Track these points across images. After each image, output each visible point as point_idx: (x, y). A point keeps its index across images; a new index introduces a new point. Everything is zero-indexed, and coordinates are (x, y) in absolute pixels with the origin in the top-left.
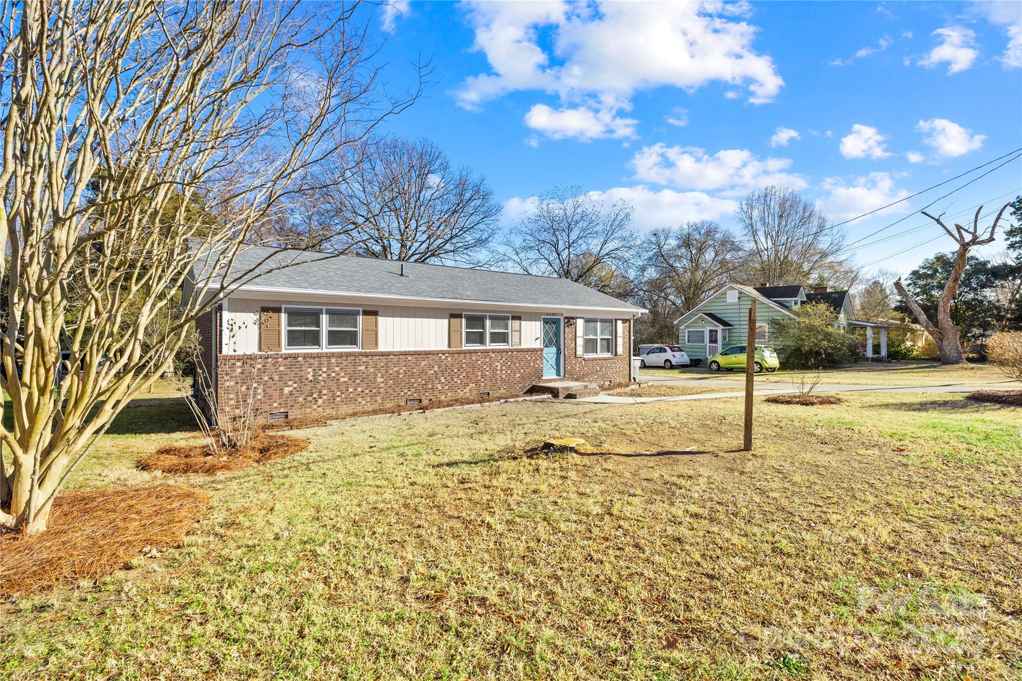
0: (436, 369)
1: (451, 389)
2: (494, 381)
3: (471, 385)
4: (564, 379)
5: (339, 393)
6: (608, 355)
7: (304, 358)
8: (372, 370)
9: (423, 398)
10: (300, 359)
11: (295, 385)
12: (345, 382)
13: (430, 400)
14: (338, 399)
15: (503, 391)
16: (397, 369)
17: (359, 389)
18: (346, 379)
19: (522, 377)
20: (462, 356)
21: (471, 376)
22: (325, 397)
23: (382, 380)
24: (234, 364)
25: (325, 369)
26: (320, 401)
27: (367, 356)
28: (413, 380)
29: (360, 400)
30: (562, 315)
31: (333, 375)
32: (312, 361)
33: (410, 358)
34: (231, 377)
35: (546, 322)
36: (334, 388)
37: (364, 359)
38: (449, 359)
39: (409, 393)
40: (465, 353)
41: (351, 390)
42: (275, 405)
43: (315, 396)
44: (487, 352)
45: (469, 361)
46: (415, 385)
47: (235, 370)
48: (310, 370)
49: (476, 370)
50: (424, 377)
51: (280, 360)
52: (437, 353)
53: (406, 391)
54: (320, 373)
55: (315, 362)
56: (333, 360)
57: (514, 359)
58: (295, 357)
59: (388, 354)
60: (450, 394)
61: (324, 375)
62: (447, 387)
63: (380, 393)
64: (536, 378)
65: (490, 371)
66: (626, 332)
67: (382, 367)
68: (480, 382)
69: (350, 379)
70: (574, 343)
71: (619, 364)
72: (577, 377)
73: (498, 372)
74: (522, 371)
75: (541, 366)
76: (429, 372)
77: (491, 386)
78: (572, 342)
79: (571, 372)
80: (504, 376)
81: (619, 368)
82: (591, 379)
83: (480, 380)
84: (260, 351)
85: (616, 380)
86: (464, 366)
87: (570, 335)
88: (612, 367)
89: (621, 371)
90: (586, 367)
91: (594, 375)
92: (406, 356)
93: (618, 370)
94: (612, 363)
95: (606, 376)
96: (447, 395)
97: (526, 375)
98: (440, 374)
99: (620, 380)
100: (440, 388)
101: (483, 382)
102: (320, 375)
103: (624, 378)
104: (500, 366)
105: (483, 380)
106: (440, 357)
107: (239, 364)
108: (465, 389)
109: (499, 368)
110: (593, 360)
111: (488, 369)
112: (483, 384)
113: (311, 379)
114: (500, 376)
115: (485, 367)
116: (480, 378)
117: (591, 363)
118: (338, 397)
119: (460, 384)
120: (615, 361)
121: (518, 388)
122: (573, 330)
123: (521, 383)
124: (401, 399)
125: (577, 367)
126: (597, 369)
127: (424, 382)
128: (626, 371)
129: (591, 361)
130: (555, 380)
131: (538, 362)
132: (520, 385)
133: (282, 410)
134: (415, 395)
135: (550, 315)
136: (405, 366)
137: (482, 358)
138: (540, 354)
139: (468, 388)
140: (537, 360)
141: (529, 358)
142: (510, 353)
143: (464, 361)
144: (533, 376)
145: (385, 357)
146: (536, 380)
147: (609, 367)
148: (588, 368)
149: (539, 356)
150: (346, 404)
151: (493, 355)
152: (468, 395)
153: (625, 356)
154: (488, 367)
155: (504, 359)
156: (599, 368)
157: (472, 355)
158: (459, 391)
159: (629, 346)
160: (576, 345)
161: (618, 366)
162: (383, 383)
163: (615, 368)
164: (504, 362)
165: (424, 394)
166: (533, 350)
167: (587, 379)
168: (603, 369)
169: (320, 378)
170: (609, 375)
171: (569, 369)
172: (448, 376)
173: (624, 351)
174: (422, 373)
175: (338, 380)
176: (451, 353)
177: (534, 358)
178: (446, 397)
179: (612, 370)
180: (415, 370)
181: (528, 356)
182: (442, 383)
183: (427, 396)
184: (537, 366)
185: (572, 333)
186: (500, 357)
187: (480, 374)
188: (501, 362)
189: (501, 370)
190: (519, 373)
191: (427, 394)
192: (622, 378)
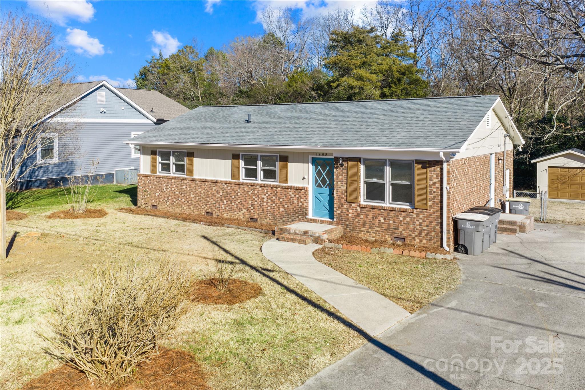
0: (221, 194)
1: (230, 210)
2: (261, 210)
3: (244, 210)
4: (333, 223)
5: (175, 200)
6: (406, 206)
7: (163, 178)
8: (189, 189)
9: (214, 213)
10: (161, 178)
11: (160, 192)
12: (177, 194)
13: (218, 215)
16: (200, 190)
17: (183, 200)
19: (285, 211)
20: (238, 187)
21: (244, 203)
22: (170, 201)
23: (193, 196)
25: (170, 185)
26: (168, 203)
27: (186, 180)
28: (208, 199)
29: (183, 206)
30: (332, 154)
31: (173, 189)
32: (165, 180)
33: (207, 184)
34: (141, 184)
35: (315, 162)
36: (173, 196)
37: (185, 182)
38: (229, 188)
39: (206, 208)
40: (240, 184)
41: (180, 199)
42: (153, 201)
43: (166, 199)
44: (256, 185)
45: (243, 191)
46: (210, 203)
47: (142, 181)
48: (164, 185)
49: (247, 199)
50: (215, 198)
51: (155, 178)
52: (221, 182)
53: (205, 206)
54: (168, 187)
55: (167, 181)
56: (173, 181)
57: (279, 195)
58: (159, 177)
59: (196, 180)
60: (230, 214)
61: (170, 189)
62: (227, 208)
63: (192, 204)
64: (300, 215)
65: (258, 201)
66: (434, 178)
67: (193, 188)
68: (250, 209)
69: (179, 193)
70: (346, 185)
71: (421, 221)
72: (349, 223)
73: (265, 204)
74: (286, 206)
75: (305, 204)
76: (217, 195)
77: (258, 214)
78: (344, 184)
79: (341, 216)
80: (269, 208)
81: (420, 225)
82: (370, 230)
83: (250, 208)
84: (151, 173)
85: (415, 240)
86: (239, 194)
87: (340, 177)
88: (407, 221)
89: (425, 230)
90: (362, 215)
91: (376, 227)
92: (205, 183)
93: (418, 227)
94: (407, 217)
95: (396, 231)
96: (228, 214)
97: (289, 210)
98: (223, 198)
99: (421, 241)
100: (224, 208)
101: (252, 210)
102: (168, 189)
103: (431, 240)
104: (266, 199)
105: (252, 208)
106: (224, 186)
107: (143, 178)
108: (239, 212)
109: (265, 200)
110: (373, 208)
111: (256, 199)
112: (252, 211)
113: (165, 190)
114: (266, 208)
115: (254, 197)
116: (250, 206)
117: (370, 211)
118: (175, 202)
119: (237, 208)
120: (412, 215)
121: (282, 221)
122: (345, 171)
123: (285, 217)
124: (202, 211)
125: (350, 213)
126: (380, 221)
127: (214, 202)
128: (435, 231)
129: (371, 209)
130: (321, 222)
131: (302, 200)
132: (284, 219)
133: (155, 204)
134: (210, 210)
135: (320, 155)
136: (205, 189)
137: (252, 190)
138: (305, 193)
139: (242, 212)
140: (301, 198)
141: (293, 196)
142: (275, 189)
143: (239, 190)
144: (296, 213)
145: (195, 182)
146: (300, 217)
147: (401, 221)
148: (366, 217)
149: (302, 195)
150: (178, 207)
151: (260, 189)
152: (242, 217)
153: (432, 211)
154: (256, 198)
155: (269, 193)
156: (384, 219)
157: (245, 186)
158: (236, 213)
159: (440, 198)
160: (347, 188)
161: (418, 223)
162: (193, 198)
163: (413, 225)
164: (269, 195)
165: (214, 210)
166: (297, 189)
167: (363, 229)
168: (391, 222)
169: (168, 190)
170: (402, 232)
171: (339, 214)
172: (229, 200)
173: (430, 203)
174: (213, 195)
175: (175, 192)
176: (231, 184)
177: (297, 196)
178: (227, 216)
179: (405, 226)
180: (209, 193)
181: (292, 194)
182: (225, 205)
183: (216, 212)
184: (300, 204)
185: (343, 175)
186: (266, 191)
187: (250, 202)
188: (267, 195)
189: (267, 202)
190: (283, 208)
191: (216, 210)
192: (426, 240)
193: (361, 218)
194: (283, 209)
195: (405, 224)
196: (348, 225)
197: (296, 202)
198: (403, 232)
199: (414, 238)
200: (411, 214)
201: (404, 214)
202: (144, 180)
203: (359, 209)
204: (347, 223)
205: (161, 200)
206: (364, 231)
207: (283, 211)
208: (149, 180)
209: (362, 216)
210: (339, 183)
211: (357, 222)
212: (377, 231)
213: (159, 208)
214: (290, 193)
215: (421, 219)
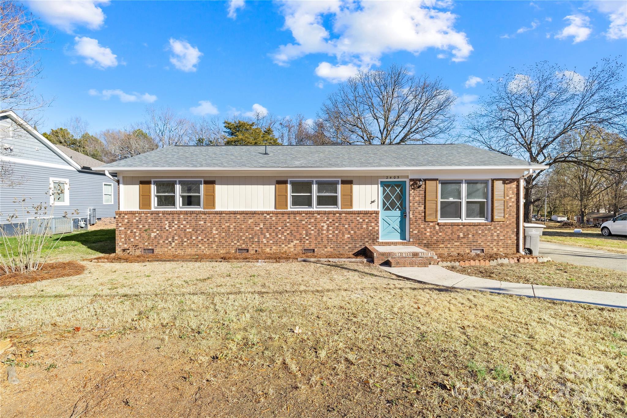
0: (262, 226)
1: (276, 243)
2: (319, 239)
3: (295, 242)
4: (408, 243)
5: (185, 240)
6: (482, 221)
7: (163, 214)
8: (209, 224)
9: (250, 248)
10: (160, 215)
11: (158, 232)
12: (189, 232)
13: (256, 251)
14: (185, 244)
15: (329, 249)
16: (228, 224)
17: (200, 238)
18: (190, 230)
19: (352, 237)
20: (286, 216)
21: (295, 234)
22: (176, 242)
23: (217, 232)
24: (124, 217)
25: (176, 222)
26: (173, 244)
28: (241, 234)
29: (200, 245)
30: (408, 177)
31: (182, 226)
32: (168, 216)
33: (238, 216)
34: (122, 225)
35: (385, 185)
36: (182, 235)
37: (203, 216)
38: (274, 218)
39: (238, 244)
40: (289, 213)
41: (194, 238)
42: (146, 244)
43: (170, 240)
44: (312, 213)
45: (293, 220)
46: (243, 238)
47: (124, 221)
48: (167, 222)
49: (300, 229)
50: (251, 232)
51: (149, 215)
52: (262, 213)
53: (235, 242)
54: (173, 225)
55: (170, 217)
56: (182, 216)
57: (343, 222)
58: (157, 213)
59: (221, 213)
60: (274, 248)
61: (176, 226)
62: (271, 242)
63: (215, 242)
64: (370, 240)
65: (315, 230)
66: (511, 194)
67: (216, 222)
68: (304, 240)
69: (193, 230)
70: (423, 206)
71: (498, 232)
72: (427, 242)
73: (324, 232)
74: (352, 232)
75: (377, 228)
76: (255, 228)
77: (316, 244)
78: (421, 205)
79: (418, 236)
80: (330, 236)
81: (498, 236)
82: (449, 246)
83: (304, 238)
84: (140, 209)
85: (493, 250)
86: (288, 224)
87: (417, 198)
88: (486, 234)
89: (502, 240)
90: (441, 232)
91: (455, 242)
92: (235, 215)
93: (496, 238)
94: (486, 230)
95: (475, 244)
96: (272, 248)
97: (357, 236)
98: (265, 231)
99: (498, 250)
100: (265, 242)
101: (307, 240)
102: (173, 226)
103: (507, 248)
104: (326, 226)
105: (307, 238)
106: (266, 216)
107: (126, 217)
108: (289, 244)
109: (325, 228)
110: (452, 225)
111: (312, 228)
112: (307, 242)
113: (167, 228)
114: (327, 236)
115: (310, 226)
116: (304, 236)
117: (449, 228)
118: (185, 242)
119: (284, 240)
120: (490, 228)
121: (347, 248)
122: (423, 192)
123: (352, 244)
124: (232, 248)
125: (428, 232)
126: (459, 236)
127: (250, 236)
128: (511, 240)
129: (450, 227)
130: (395, 244)
131: (373, 224)
132: (350, 246)
133: (150, 248)
134: (243, 246)
135: (391, 178)
136: (235, 223)
137: (306, 219)
138: (375, 216)
139: (292, 244)
140: (372, 222)
141: (361, 220)
142: (338, 215)
143: (288, 220)
144: (366, 238)
145: (219, 215)
146: (370, 242)
147: (480, 234)
148: (445, 234)
149: (373, 218)
150: (191, 248)
151: (319, 216)
152: (292, 250)
153: (508, 222)
154: (312, 226)
155: (331, 220)
156: (463, 234)
157: (297, 215)
158: (283, 246)
159: (515, 211)
160: (425, 208)
161: (495, 234)
162: (218, 234)
163: (491, 236)
164: (330, 222)
165: (250, 246)
166: (366, 213)
167: (442, 246)
168: (470, 236)
169: (173, 228)
170: (480, 244)
171: (416, 234)
172: (273, 232)
173: (507, 216)
174: (249, 228)
175: (185, 230)
176: (277, 214)
177: (367, 220)
178: (271, 250)
179: (484, 238)
180: (243, 226)
181: (360, 219)
182: (267, 238)
183: (253, 248)
184: (371, 228)
185: (420, 196)
186: (326, 219)
187: (304, 232)
188: (328, 222)
189: (328, 230)
190: (348, 234)
191: (253, 246)
192: (503, 248)
193: (440, 236)
194: (349, 236)
195: (483, 236)
196: (425, 244)
197: (365, 226)
198: (482, 244)
199: (492, 247)
200: (489, 226)
201: (482, 228)
202: (127, 219)
203: (437, 227)
204: (425, 242)
205: (161, 242)
206: (443, 248)
207: (348, 238)
208: (137, 219)
209: (440, 234)
210: (416, 204)
211: (436, 240)
212: (456, 246)
213: (156, 252)
214: (358, 218)
215: (498, 230)
